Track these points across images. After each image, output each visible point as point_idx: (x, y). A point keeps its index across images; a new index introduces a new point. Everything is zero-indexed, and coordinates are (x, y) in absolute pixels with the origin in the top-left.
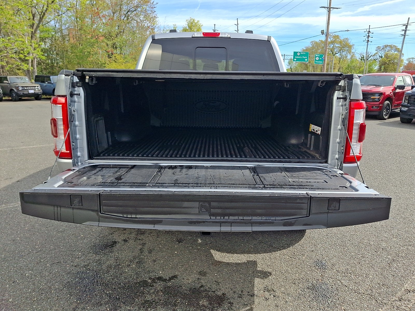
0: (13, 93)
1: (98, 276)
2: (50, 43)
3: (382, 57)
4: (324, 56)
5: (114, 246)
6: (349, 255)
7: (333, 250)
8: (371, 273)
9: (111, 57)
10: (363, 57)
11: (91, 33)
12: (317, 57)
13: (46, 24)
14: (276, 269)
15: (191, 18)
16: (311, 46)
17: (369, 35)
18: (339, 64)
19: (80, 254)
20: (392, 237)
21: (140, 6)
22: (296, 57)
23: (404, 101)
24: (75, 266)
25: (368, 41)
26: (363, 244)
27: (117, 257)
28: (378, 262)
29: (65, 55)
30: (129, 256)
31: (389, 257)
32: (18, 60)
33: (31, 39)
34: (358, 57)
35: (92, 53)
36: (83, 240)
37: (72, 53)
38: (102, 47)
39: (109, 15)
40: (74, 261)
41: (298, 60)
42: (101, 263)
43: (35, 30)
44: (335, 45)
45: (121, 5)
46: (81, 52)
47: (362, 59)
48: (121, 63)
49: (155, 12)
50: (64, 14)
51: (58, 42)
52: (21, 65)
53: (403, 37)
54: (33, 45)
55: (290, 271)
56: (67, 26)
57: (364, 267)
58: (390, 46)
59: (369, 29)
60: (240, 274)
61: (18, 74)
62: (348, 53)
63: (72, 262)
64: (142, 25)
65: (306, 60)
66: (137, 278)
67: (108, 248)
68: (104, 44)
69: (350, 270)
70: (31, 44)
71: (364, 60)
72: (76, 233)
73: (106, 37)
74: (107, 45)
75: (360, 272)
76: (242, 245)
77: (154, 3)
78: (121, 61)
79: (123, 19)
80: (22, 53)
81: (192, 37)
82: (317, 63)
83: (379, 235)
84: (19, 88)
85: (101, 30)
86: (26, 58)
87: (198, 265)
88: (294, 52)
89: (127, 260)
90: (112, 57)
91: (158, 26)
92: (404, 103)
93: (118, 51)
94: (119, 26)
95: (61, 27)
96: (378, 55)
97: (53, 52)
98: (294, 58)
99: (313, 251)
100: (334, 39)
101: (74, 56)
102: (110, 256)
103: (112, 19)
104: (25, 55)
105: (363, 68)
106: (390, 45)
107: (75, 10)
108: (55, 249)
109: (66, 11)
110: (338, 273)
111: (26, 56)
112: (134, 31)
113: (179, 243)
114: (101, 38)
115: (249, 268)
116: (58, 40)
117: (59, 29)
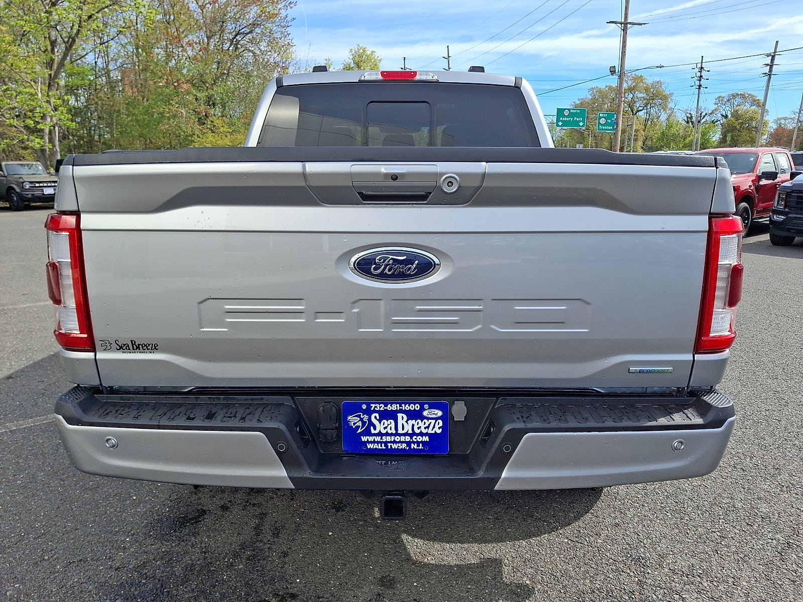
0: (13, 195)
1: (165, 590)
2: (86, 96)
3: (726, 117)
4: (615, 115)
5: (200, 521)
6: (694, 533)
7: (658, 521)
8: (743, 576)
9: (204, 123)
10: (691, 117)
11: (165, 77)
12: (602, 117)
13: (77, 60)
14: (542, 569)
15: (358, 45)
16: (590, 97)
17: (702, 74)
18: (644, 131)
19: (128, 539)
20: (778, 490)
21: (259, 23)
22: (561, 119)
23: (778, 203)
24: (117, 570)
25: (700, 86)
26: (720, 508)
27: (205, 547)
28: (755, 548)
29: (114, 120)
30: (231, 544)
31: (778, 536)
32: (22, 130)
33: (47, 88)
34: (681, 117)
35: (168, 115)
36: (136, 508)
37: (128, 116)
38: (186, 104)
39: (199, 41)
40: (114, 556)
41: (565, 124)
42: (171, 561)
43: (55, 72)
44: (637, 94)
45: (223, 22)
46: (146, 112)
47: (689, 120)
48: (225, 133)
49: (289, 34)
50: (112, 41)
51: (101, 95)
52: (28, 140)
53: (767, 78)
54: (53, 100)
55: (573, 574)
56: (118, 64)
57: (727, 562)
58: (743, 96)
59: (702, 63)
60: (468, 581)
61: (24, 158)
62: (662, 110)
63: (111, 560)
64: (263, 60)
65: (581, 124)
66: (248, 595)
67: (188, 524)
68: (190, 98)
69: (698, 567)
70: (49, 99)
71: (692, 122)
72: (122, 492)
73: (195, 83)
74: (197, 99)
75: (720, 572)
76: (470, 514)
77: (289, 19)
78: (225, 130)
79: (227, 48)
80: (30, 117)
81: (360, 81)
82: (603, 129)
83: (752, 486)
84: (24, 184)
85: (185, 71)
86: (39, 126)
87: (377, 562)
88: (558, 109)
89: (226, 554)
90: (206, 122)
91: (295, 62)
92: (778, 207)
93: (218, 111)
94: (219, 63)
95: (107, 66)
96: (719, 114)
97: (91, 114)
98: (558, 120)
99: (617, 525)
100: (634, 84)
101: (132, 120)
102: (190, 544)
103: (206, 49)
104: (37, 120)
105: (691, 137)
106: (742, 93)
107: (133, 33)
108: (77, 529)
109: (116, 35)
110: (674, 577)
111: (38, 123)
112: (248, 72)
113: (337, 511)
114: (185, 86)
115: (485, 567)
116: (101, 90)
117: (103, 69)
